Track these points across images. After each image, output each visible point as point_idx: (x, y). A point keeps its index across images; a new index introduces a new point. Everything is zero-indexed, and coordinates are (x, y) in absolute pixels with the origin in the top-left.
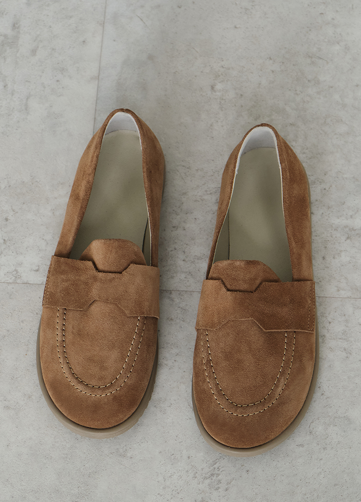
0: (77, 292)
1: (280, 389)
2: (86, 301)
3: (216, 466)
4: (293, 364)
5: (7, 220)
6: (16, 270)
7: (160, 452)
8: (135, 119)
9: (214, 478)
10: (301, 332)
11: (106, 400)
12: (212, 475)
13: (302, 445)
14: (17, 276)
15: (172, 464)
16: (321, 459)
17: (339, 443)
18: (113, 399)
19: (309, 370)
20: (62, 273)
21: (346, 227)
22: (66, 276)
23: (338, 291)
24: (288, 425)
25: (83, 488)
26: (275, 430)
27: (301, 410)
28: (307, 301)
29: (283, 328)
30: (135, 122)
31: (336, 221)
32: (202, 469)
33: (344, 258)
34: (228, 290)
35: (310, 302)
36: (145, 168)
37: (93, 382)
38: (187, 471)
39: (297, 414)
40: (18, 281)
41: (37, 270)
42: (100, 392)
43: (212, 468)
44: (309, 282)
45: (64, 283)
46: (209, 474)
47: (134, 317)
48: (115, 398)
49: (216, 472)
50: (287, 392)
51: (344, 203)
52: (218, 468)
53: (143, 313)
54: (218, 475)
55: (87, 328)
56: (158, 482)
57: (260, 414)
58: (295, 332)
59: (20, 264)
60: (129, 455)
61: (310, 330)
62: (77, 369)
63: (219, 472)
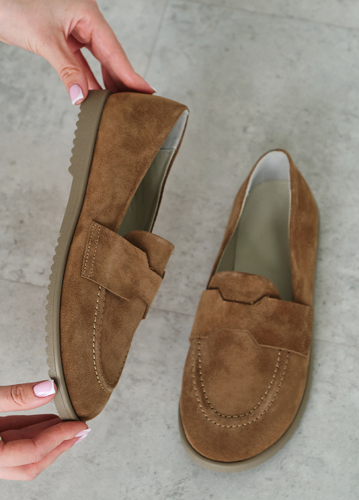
1: (266, 405)
3: (181, 486)
5: (22, 222)
6: (21, 271)
7: (128, 464)
9: (177, 497)
10: (294, 353)
12: (175, 494)
13: (270, 479)
14: (21, 275)
15: (138, 477)
16: (287, 496)
17: (308, 483)
21: (352, 277)
23: (333, 336)
25: (44, 487)
26: (257, 446)
28: (304, 325)
29: (278, 347)
31: (343, 271)
32: (167, 486)
33: (345, 306)
34: (224, 300)
38: (151, 486)
40: (22, 280)
41: (42, 274)
43: (177, 487)
44: (308, 308)
46: (172, 492)
49: (180, 491)
50: (273, 410)
51: (353, 255)
52: (182, 488)
54: (181, 494)
56: (120, 492)
57: (243, 427)
58: (289, 352)
59: (26, 265)
60: (96, 461)
61: (304, 354)
63: (182, 492)
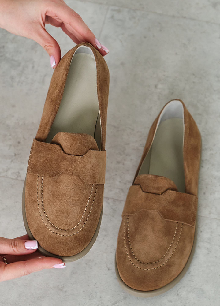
0: (51, 165)
1: (169, 256)
2: (57, 172)
3: (116, 305)
4: (179, 243)
5: (19, 143)
7: (84, 291)
8: (93, 51)
10: (186, 225)
11: (70, 239)
13: (171, 302)
14: (19, 175)
15: (90, 300)
17: (194, 304)
18: (75, 238)
19: (188, 249)
20: (40, 152)
22: (42, 154)
23: (210, 213)
24: (171, 280)
26: (163, 281)
27: (181, 273)
28: (192, 207)
29: (176, 220)
30: (93, 53)
31: (216, 173)
33: (217, 195)
34: (144, 192)
35: (194, 208)
36: (99, 84)
37: (62, 227)
39: (178, 274)
40: (19, 179)
42: (66, 234)
44: (194, 196)
45: (41, 159)
47: (90, 185)
48: (76, 237)
50: (173, 259)
53: (95, 182)
55: (58, 190)
57: (155, 270)
58: (183, 224)
59: (22, 169)
60: (64, 290)
61: (192, 225)
62: (51, 217)
